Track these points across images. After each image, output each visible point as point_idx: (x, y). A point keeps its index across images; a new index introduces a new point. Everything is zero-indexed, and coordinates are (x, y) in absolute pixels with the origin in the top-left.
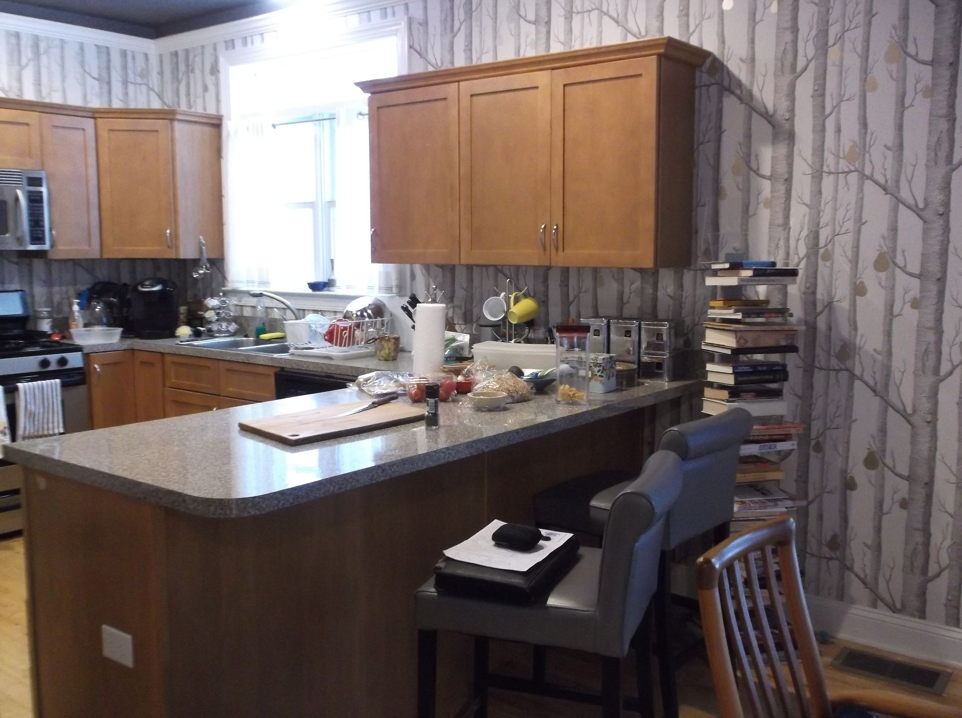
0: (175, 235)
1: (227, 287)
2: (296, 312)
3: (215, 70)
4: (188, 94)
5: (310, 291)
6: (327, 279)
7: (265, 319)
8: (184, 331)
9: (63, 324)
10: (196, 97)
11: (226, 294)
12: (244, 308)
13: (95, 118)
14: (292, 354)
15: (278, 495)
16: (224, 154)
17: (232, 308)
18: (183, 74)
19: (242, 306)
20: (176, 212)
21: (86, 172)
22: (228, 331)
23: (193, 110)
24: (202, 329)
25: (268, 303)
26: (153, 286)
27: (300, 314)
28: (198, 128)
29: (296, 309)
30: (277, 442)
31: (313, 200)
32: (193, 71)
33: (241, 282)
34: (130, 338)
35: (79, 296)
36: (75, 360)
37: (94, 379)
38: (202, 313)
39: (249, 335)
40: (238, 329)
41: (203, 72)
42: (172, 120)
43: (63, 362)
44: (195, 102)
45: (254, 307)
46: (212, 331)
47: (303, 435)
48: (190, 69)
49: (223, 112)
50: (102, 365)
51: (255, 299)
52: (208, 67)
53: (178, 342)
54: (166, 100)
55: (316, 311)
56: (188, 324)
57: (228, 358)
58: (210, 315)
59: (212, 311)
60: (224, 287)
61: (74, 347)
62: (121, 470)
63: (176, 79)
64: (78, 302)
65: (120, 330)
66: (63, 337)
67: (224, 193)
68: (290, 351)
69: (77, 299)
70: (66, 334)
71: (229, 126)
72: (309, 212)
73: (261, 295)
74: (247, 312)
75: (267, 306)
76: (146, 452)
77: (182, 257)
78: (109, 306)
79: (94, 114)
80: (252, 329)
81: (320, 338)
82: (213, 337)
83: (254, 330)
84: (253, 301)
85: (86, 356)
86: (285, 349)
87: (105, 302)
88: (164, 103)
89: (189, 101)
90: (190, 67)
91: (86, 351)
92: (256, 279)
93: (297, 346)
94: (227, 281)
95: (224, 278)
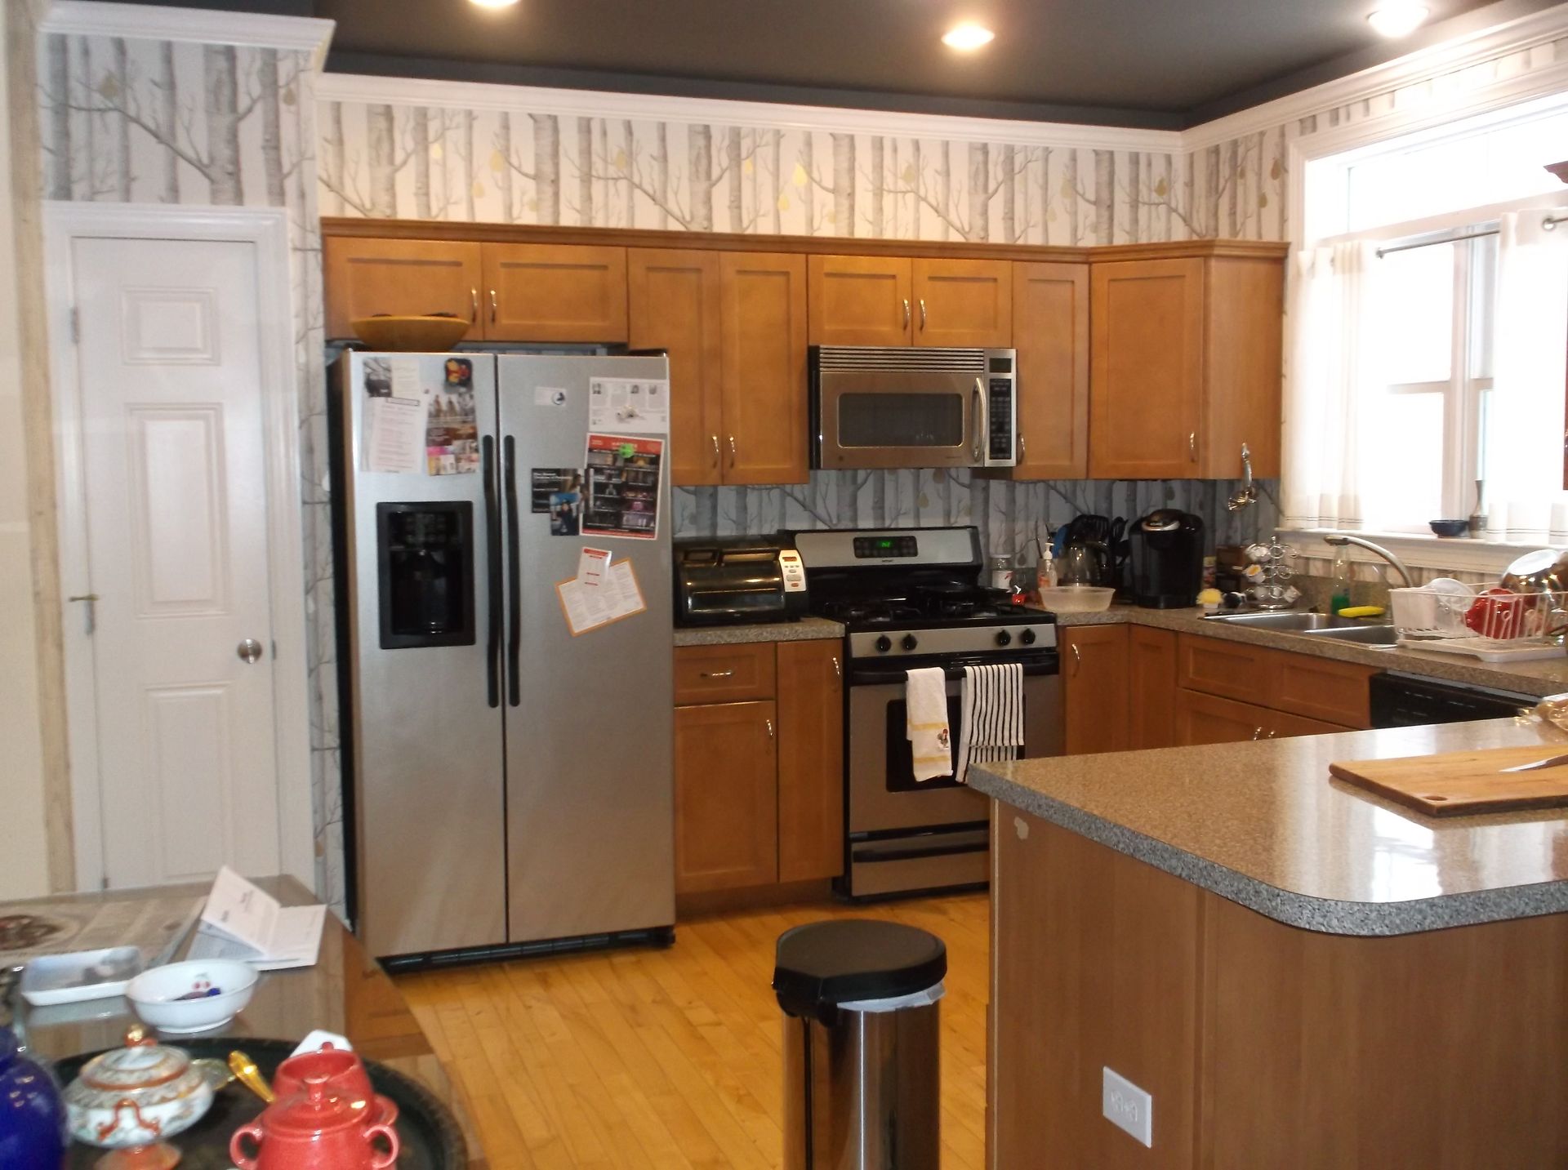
0: (1202, 442)
1: (1282, 527)
2: (1406, 573)
3: (1279, 169)
4: (1233, 213)
5: (1434, 537)
6: (1469, 514)
7: (1348, 581)
8: (1210, 598)
9: (1030, 580)
10: (1246, 217)
11: (1280, 537)
12: (1311, 562)
13: (1090, 264)
14: (1403, 647)
15: (1424, 906)
16: (1289, 305)
17: (1290, 562)
18: (1226, 181)
19: (1308, 559)
20: (1206, 403)
21: (1073, 348)
22: (1282, 601)
23: (1240, 238)
24: (1240, 595)
25: (1355, 555)
26: (1166, 524)
27: (1415, 577)
28: (1247, 267)
29: (1407, 567)
30: (1405, 807)
31: (1445, 376)
32: (1243, 175)
33: (1308, 519)
34: (1126, 604)
35: (1052, 535)
36: (1044, 636)
37: (1070, 668)
38: (1240, 568)
39: (1319, 608)
40: (1300, 597)
41: (1259, 175)
42: (1207, 257)
43: (1028, 637)
44: (1243, 224)
45: (1329, 561)
46: (1255, 599)
47: (1452, 800)
48: (1237, 172)
49: (1290, 237)
50: (1081, 646)
51: (1334, 549)
52: (1268, 166)
53: (1202, 615)
54: (1196, 225)
55: (1443, 573)
56: (1216, 585)
57: (1287, 646)
58: (1254, 573)
59: (1258, 566)
60: (1278, 526)
61: (1045, 615)
62: (1148, 827)
63: (1214, 191)
64: (1051, 547)
65: (1113, 591)
66: (1027, 600)
67: (1286, 370)
68: (1398, 641)
69: (1049, 541)
70: (1032, 594)
71: (1301, 258)
72: (1438, 399)
73: (1345, 542)
74: (1316, 570)
75: (1353, 560)
76: (1182, 800)
77: (1211, 477)
78: (1095, 552)
79: (1088, 257)
80: (1324, 599)
81: (1456, 620)
82: (1258, 609)
83: (1329, 601)
84: (1329, 552)
85: (1060, 631)
86: (1388, 637)
87: (1089, 547)
88: (1193, 231)
89: (1233, 224)
90: (1239, 169)
91: (1061, 622)
92: (1335, 513)
93: (1410, 632)
94: (1284, 515)
95: (1279, 511)
